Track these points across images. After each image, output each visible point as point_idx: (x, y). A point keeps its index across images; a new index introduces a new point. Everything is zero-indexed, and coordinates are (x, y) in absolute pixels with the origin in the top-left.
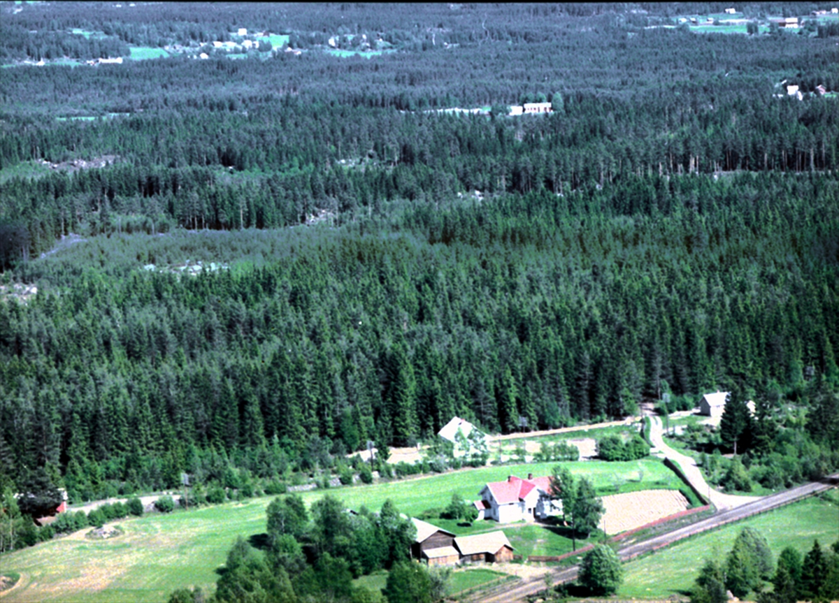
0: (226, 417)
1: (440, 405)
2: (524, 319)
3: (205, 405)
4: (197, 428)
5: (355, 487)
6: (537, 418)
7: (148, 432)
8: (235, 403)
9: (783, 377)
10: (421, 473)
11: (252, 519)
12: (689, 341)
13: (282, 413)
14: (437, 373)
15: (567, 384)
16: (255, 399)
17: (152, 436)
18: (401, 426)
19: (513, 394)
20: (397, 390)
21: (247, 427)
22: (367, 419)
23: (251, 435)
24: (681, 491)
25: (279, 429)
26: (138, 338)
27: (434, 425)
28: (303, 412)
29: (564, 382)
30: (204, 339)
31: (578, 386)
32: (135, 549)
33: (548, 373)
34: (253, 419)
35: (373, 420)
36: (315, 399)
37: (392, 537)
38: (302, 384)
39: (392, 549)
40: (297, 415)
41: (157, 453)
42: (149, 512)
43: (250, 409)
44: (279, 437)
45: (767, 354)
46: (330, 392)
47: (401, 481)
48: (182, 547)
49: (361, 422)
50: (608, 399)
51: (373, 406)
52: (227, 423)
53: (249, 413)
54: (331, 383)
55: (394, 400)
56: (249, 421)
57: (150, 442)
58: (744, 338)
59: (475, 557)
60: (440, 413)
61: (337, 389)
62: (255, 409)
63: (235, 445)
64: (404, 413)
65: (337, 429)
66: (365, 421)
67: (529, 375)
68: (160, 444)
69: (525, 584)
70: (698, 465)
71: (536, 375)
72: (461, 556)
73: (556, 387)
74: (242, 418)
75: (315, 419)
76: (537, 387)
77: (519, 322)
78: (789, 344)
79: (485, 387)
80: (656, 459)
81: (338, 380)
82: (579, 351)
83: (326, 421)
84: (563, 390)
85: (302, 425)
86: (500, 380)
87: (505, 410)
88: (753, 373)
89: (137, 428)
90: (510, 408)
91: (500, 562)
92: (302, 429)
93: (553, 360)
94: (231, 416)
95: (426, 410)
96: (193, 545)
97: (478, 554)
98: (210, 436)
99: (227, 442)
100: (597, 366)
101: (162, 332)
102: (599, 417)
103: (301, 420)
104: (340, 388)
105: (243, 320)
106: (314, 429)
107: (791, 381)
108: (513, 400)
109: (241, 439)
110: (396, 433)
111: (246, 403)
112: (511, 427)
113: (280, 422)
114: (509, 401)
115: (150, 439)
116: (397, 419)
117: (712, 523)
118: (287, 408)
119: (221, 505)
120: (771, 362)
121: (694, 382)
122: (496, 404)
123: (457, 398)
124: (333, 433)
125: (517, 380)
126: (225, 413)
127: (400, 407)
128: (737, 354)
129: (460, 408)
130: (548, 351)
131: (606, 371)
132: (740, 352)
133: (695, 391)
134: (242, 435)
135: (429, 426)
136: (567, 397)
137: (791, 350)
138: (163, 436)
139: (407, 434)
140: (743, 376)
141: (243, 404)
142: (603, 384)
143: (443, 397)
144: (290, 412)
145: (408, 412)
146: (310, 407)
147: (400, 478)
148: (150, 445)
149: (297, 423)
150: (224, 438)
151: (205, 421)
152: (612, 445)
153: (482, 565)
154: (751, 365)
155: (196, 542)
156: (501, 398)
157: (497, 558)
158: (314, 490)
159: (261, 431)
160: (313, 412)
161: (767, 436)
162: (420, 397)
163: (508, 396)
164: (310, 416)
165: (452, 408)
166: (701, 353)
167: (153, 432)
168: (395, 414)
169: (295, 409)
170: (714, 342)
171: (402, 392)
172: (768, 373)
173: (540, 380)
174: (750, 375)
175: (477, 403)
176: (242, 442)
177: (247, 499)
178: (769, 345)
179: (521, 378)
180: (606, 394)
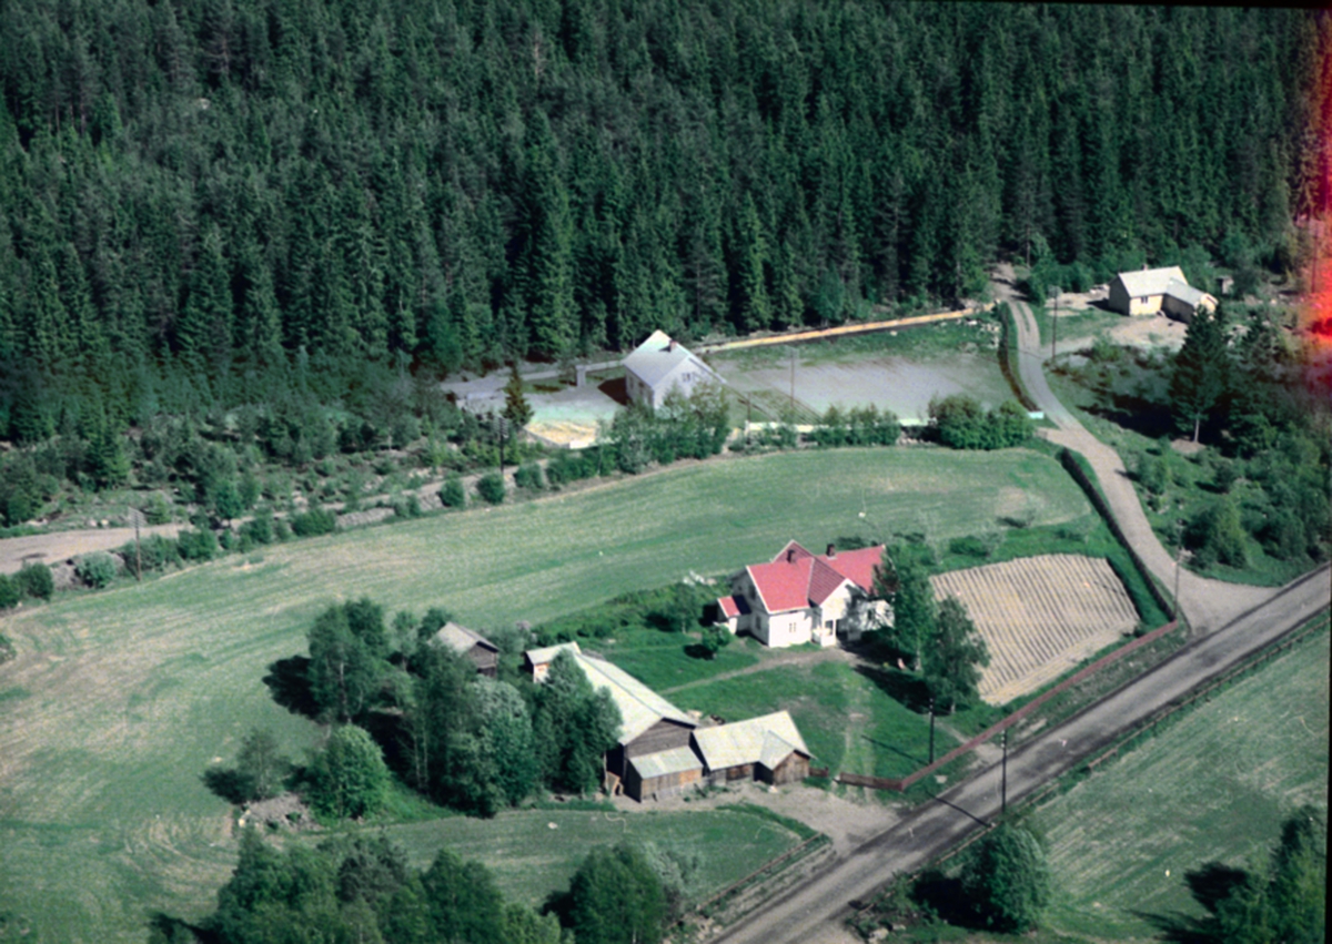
0: (209, 310)
1: (620, 283)
2: (769, 64)
3: (165, 270)
4: (150, 323)
5: (469, 513)
6: (801, 304)
7: (56, 341)
8: (226, 282)
9: (1254, 219)
10: (597, 477)
11: (270, 610)
12: (1087, 144)
13: (316, 304)
14: (614, 208)
15: (858, 230)
16: (265, 275)
17: (62, 347)
18: (543, 323)
19: (758, 254)
20: (539, 253)
21: (250, 332)
22: (477, 309)
23: (256, 348)
24: (1111, 563)
25: (311, 334)
26: (27, 67)
27: (607, 321)
28: (357, 301)
29: (852, 226)
30: (152, 65)
31: (878, 233)
32: (37, 703)
33: (823, 208)
34: (260, 317)
35: (490, 312)
36: (381, 276)
37: (568, 731)
38: (358, 246)
39: (567, 753)
40: (346, 307)
41: (72, 380)
42: (64, 589)
43: (256, 295)
44: (310, 351)
45: (1228, 173)
46: (410, 261)
47: (560, 498)
48: (135, 699)
49: (468, 318)
50: (933, 265)
51: (488, 275)
52: (210, 323)
53: (254, 304)
54: (410, 241)
55: (533, 273)
56: (253, 320)
57: (56, 360)
58: (1188, 142)
59: (735, 773)
60: (621, 297)
61: (422, 253)
62: (264, 295)
63: (225, 365)
64: (551, 299)
65: (421, 333)
66: (475, 314)
67: (788, 217)
68: (76, 364)
69: (841, 862)
70: (1131, 476)
71: (803, 215)
72: (706, 771)
73: (836, 235)
74: (238, 311)
75: (379, 315)
76: (803, 240)
77: (760, 70)
78: (1268, 155)
79: (706, 242)
80: (1045, 445)
81: (425, 234)
82: (884, 166)
83: (400, 318)
84: (851, 242)
85: (354, 326)
86: (734, 222)
87: (743, 289)
88: (1201, 214)
89: (33, 333)
90: (752, 286)
91: (784, 782)
92: (354, 334)
93: (834, 181)
94: (219, 308)
95: (592, 287)
96: (154, 693)
97: (740, 767)
98: (177, 347)
99: (210, 360)
100: (916, 201)
101: (71, 59)
102: (914, 299)
103: (352, 317)
104: (429, 250)
105: (227, 27)
106: (376, 333)
107: (1269, 229)
108: (758, 269)
109: (237, 352)
110: (534, 337)
111: (249, 284)
112: (751, 322)
113: (314, 321)
114: (751, 272)
115: (57, 352)
116: (538, 310)
117: (1187, 673)
118: (326, 294)
119: (207, 564)
120: (1236, 188)
121: (1095, 233)
122: (725, 275)
123: (653, 268)
124: (414, 341)
125: (766, 225)
126: (207, 302)
127: (543, 287)
128: (1173, 176)
129: (659, 287)
130: (825, 164)
131: (932, 213)
132: (1179, 173)
133: (1096, 252)
134: (237, 345)
135: (597, 321)
136: (856, 254)
137: (1272, 167)
138: (83, 347)
139: (556, 339)
140: (1183, 220)
141: (241, 284)
142: (926, 237)
143: (628, 268)
144: (333, 303)
145: (558, 298)
146: (370, 288)
147: (556, 489)
148: (57, 366)
149: (345, 321)
150: (202, 350)
151: (167, 311)
152: (963, 419)
153: (747, 791)
154: (1197, 200)
155: (162, 683)
156: (736, 266)
157: (779, 777)
158: (388, 520)
159: (276, 338)
160: (375, 301)
161: (1261, 416)
162: (581, 260)
163: (749, 264)
164: (371, 307)
165: (643, 288)
166: (1111, 175)
167: (65, 340)
168: (532, 300)
169: (340, 292)
170: (1136, 153)
171: (549, 258)
172: (1228, 211)
173: (809, 228)
174: (1196, 219)
175: (690, 274)
176: (240, 359)
177: (260, 550)
178: (1231, 156)
179: (773, 223)
180: (931, 256)
